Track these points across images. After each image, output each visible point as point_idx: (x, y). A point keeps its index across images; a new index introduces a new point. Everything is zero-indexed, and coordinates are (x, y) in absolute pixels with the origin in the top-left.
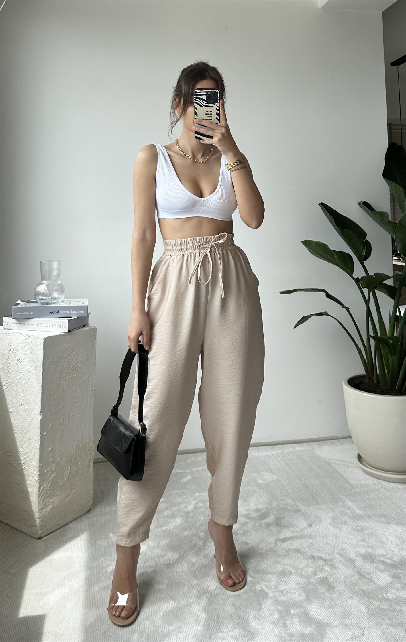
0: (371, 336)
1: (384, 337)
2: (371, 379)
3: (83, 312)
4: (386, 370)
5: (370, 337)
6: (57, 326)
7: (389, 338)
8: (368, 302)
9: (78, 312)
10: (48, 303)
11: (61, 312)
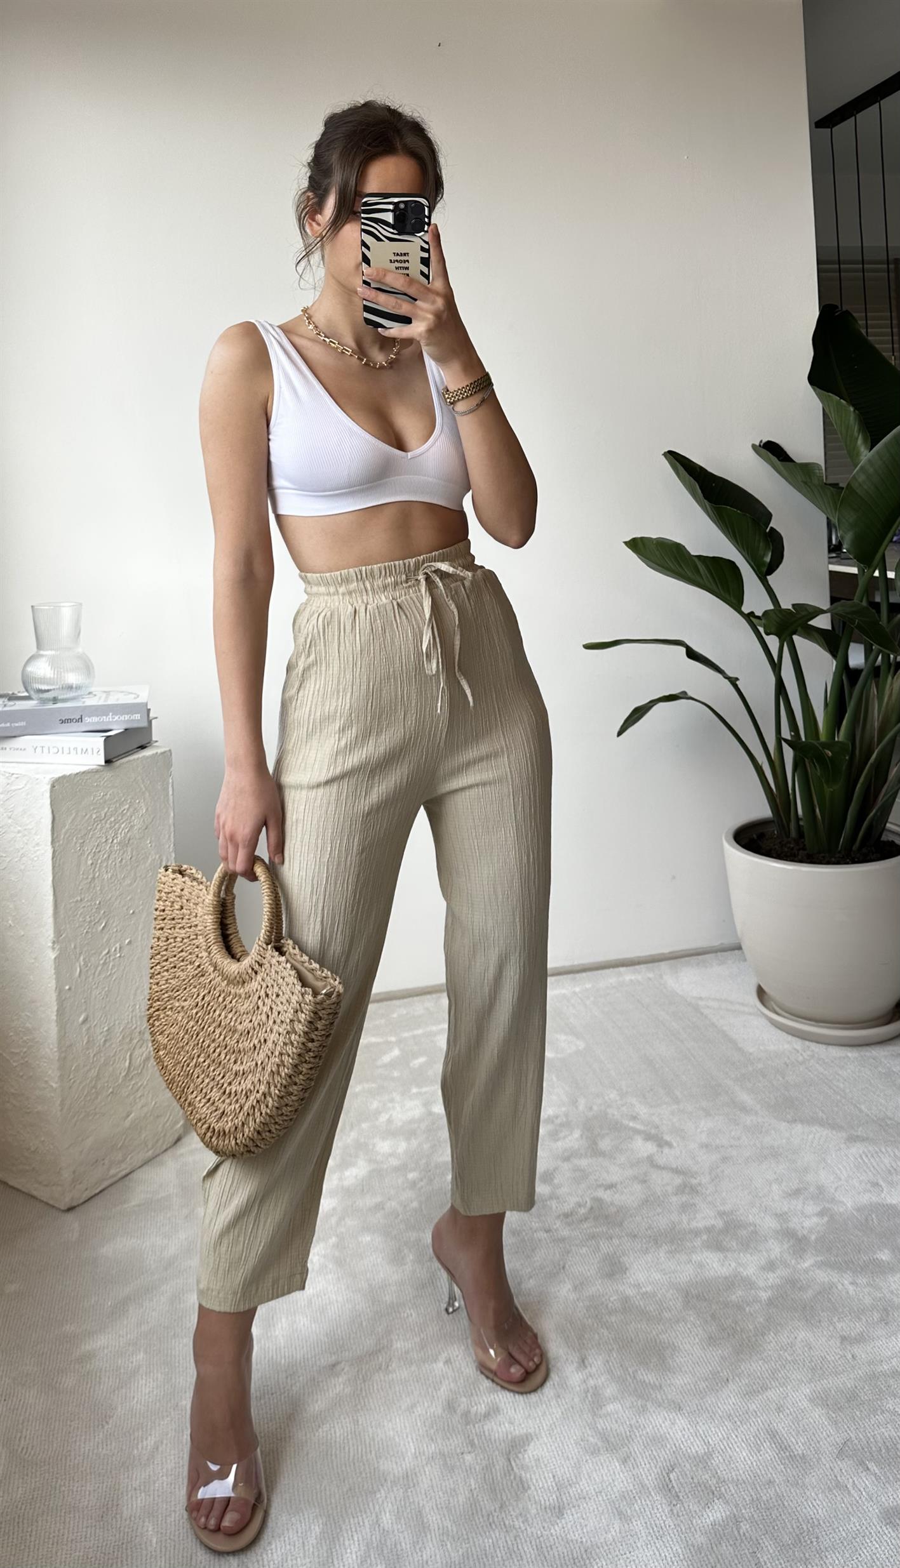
0: (786, 741)
1: (812, 741)
2: (785, 829)
3: (137, 716)
4: (817, 810)
5: (783, 743)
6: (79, 751)
7: (825, 745)
8: (777, 666)
9: (127, 717)
10: (55, 700)
11: (87, 720)
